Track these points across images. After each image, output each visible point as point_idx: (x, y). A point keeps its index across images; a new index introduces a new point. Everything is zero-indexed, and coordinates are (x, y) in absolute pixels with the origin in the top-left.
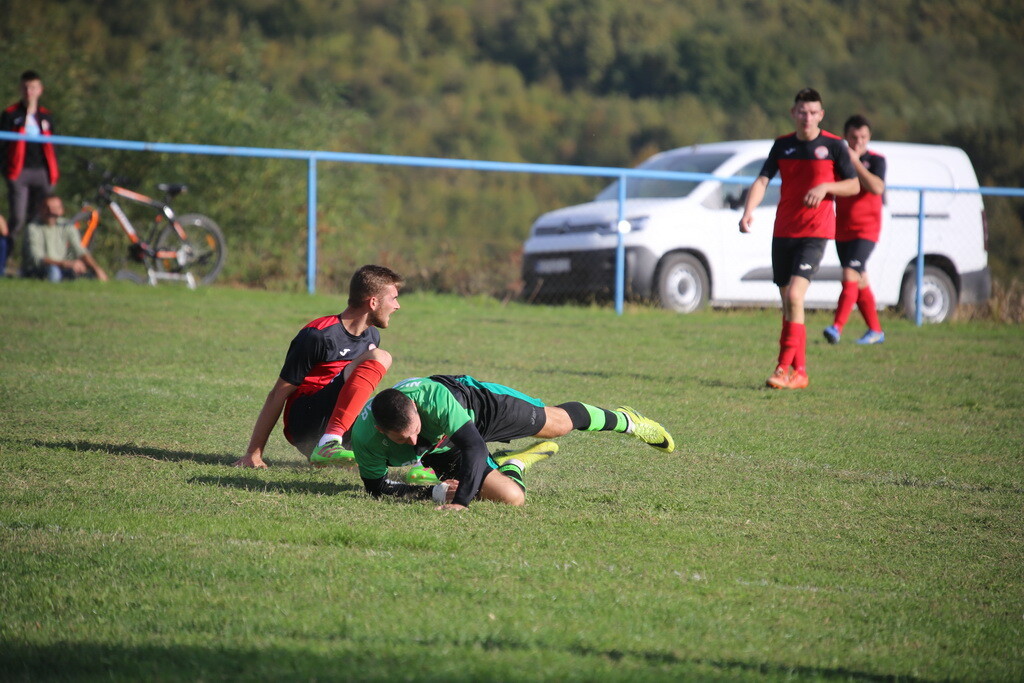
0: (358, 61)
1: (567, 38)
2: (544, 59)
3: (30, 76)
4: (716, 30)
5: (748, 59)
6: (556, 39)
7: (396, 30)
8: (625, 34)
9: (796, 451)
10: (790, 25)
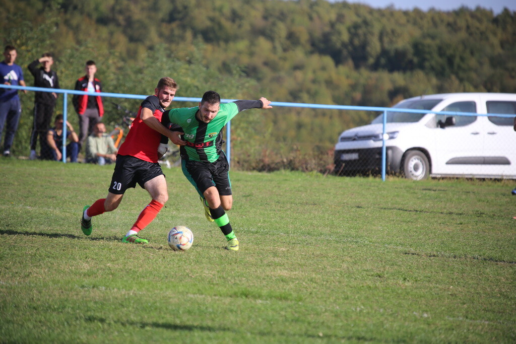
0: (252, 54)
1: (356, 42)
2: (345, 52)
3: (90, 63)
4: (433, 37)
5: (449, 52)
6: (351, 42)
7: (270, 38)
8: (386, 40)
9: (476, 251)
10: (471, 34)
